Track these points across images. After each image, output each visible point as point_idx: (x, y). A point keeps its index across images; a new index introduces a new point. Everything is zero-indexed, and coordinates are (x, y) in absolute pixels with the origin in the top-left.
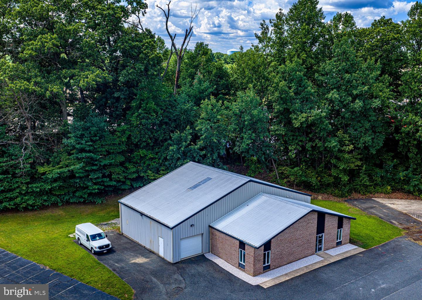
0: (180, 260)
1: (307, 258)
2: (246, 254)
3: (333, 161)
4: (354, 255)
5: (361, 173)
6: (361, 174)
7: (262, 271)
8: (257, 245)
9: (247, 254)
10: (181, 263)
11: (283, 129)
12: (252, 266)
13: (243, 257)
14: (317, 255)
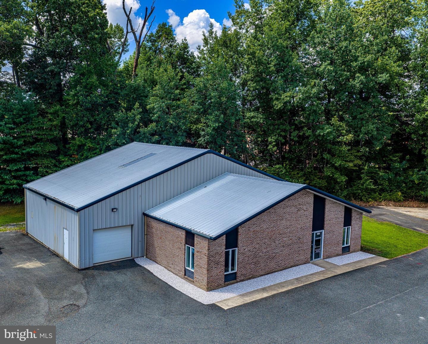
0: (91, 265)
1: (297, 267)
2: (195, 253)
3: (326, 156)
4: (373, 266)
5: (363, 173)
6: (362, 176)
7: (222, 282)
8: (213, 233)
9: (198, 252)
10: (93, 269)
11: (261, 116)
12: (205, 272)
13: (190, 258)
14: (313, 264)
